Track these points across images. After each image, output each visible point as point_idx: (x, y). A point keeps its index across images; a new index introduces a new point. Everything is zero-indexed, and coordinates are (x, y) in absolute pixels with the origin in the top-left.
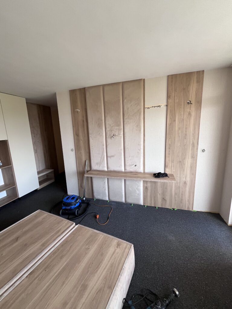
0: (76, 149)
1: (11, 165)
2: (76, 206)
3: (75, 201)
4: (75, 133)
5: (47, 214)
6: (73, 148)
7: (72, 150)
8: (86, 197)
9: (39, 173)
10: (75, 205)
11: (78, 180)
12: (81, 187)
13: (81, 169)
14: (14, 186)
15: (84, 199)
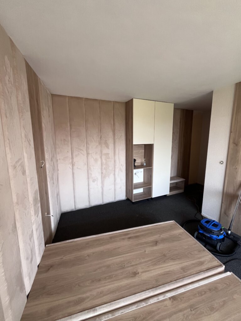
0: (229, 162)
1: (152, 167)
2: (218, 238)
3: (218, 231)
4: (231, 141)
5: (183, 231)
6: (223, 161)
7: (221, 163)
8: (232, 231)
9: (172, 179)
10: (218, 236)
11: (222, 203)
12: (225, 213)
13: (231, 190)
14: (151, 186)
15: (229, 232)
